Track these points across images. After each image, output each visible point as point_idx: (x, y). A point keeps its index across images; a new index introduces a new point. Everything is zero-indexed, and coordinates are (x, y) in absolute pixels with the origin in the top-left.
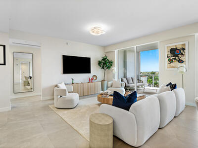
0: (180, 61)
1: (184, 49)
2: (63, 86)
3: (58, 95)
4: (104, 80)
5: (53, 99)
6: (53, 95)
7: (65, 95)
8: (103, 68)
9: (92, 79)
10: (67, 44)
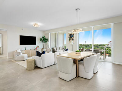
0: (73, 40)
1: (74, 35)
2: (19, 51)
3: (16, 55)
4: (43, 48)
5: (14, 58)
6: (14, 56)
7: (20, 55)
8: (43, 42)
9: (37, 48)
10: (22, 29)
